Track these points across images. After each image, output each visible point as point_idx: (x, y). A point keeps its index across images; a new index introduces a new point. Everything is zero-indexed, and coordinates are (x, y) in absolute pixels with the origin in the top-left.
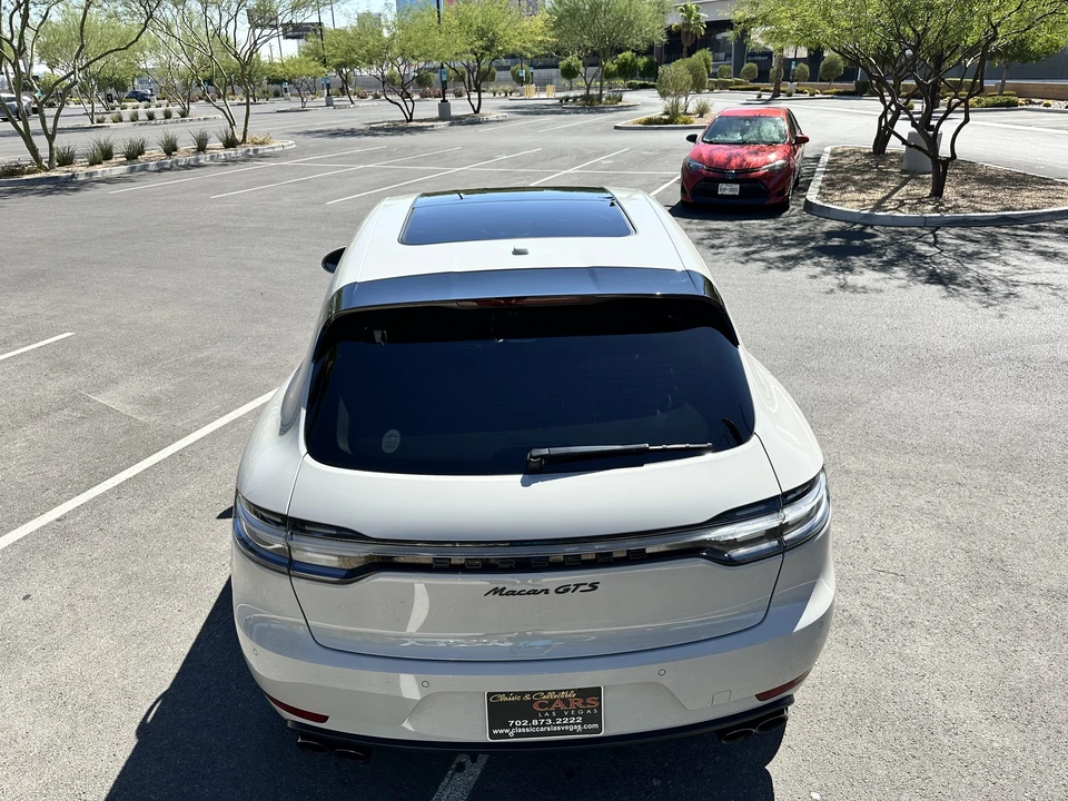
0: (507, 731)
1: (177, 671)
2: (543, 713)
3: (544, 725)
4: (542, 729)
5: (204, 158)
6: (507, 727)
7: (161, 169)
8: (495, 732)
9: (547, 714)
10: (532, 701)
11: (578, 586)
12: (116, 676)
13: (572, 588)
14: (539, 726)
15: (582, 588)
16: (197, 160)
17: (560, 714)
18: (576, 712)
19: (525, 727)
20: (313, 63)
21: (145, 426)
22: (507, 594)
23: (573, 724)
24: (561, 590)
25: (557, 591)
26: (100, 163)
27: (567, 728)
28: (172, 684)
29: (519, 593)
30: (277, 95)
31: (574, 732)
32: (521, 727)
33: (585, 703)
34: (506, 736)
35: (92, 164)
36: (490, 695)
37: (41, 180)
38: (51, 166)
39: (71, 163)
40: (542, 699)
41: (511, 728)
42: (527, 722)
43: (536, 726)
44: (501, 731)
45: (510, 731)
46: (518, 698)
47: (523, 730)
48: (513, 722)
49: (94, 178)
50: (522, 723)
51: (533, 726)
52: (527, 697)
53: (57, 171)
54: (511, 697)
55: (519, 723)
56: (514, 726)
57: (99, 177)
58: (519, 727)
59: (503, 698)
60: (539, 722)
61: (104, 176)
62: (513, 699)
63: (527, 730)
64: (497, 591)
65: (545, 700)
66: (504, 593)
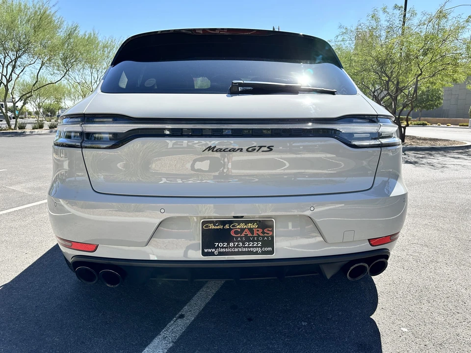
0: (213, 250)
2: (237, 238)
3: (238, 247)
4: (236, 250)
6: (214, 247)
8: (206, 250)
9: (239, 239)
10: (230, 229)
11: (261, 147)
13: (258, 148)
14: (234, 247)
15: (263, 149)
17: (248, 239)
18: (258, 239)
19: (225, 248)
21: (30, 195)
22: (216, 151)
23: (256, 247)
24: (250, 150)
25: (247, 150)
26: (37, 129)
27: (252, 249)
28: (12, 281)
29: (224, 151)
31: (256, 253)
32: (223, 248)
33: (263, 233)
34: (212, 254)
35: (33, 129)
36: (203, 223)
37: (10, 132)
38: (15, 129)
39: (25, 129)
40: (236, 228)
41: (216, 248)
42: (226, 244)
43: (232, 248)
44: (210, 250)
45: (216, 250)
46: (221, 227)
47: (224, 250)
48: (217, 244)
49: (33, 133)
50: (223, 245)
51: (230, 247)
52: (227, 227)
53: (18, 131)
54: (217, 226)
55: (221, 244)
56: (218, 247)
57: (36, 133)
58: (221, 248)
59: (212, 227)
60: (234, 244)
61: (38, 133)
62: (218, 227)
63: (227, 250)
64: (211, 149)
65: (238, 228)
66: (215, 150)
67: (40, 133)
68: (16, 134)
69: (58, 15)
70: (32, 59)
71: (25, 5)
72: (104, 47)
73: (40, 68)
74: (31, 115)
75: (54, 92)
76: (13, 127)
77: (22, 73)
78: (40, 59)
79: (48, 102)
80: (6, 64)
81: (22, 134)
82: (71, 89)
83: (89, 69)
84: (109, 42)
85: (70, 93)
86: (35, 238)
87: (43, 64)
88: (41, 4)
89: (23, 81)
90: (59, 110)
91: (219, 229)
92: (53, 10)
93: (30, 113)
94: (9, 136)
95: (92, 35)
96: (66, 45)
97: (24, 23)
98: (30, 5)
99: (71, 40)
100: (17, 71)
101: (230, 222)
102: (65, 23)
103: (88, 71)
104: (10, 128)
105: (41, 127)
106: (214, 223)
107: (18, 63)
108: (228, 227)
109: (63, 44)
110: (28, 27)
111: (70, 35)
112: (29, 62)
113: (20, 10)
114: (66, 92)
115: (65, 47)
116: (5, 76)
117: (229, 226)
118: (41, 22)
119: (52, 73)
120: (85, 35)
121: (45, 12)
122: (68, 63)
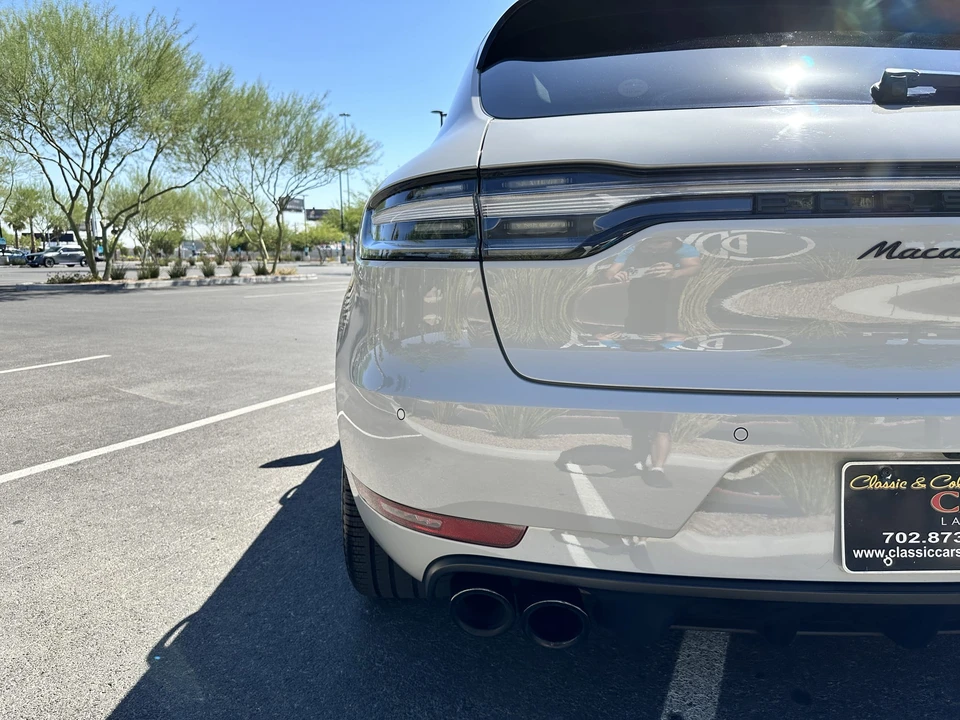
0: (880, 554)
1: (209, 595)
2: (949, 517)
3: (951, 544)
4: (947, 553)
5: (236, 280)
6: (881, 545)
7: (200, 284)
8: (858, 554)
9: (955, 521)
10: (929, 493)
12: (123, 596)
14: (940, 545)
16: (232, 281)
19: (915, 547)
20: (333, 229)
21: (176, 407)
22: (901, 256)
26: (147, 278)
28: (203, 608)
29: (925, 255)
30: (298, 259)
32: (907, 546)
34: (876, 564)
35: (140, 278)
36: (851, 473)
37: (96, 285)
38: (105, 278)
39: (123, 278)
40: (947, 489)
41: (887, 548)
42: (918, 535)
43: (935, 547)
44: (869, 554)
45: (887, 553)
46: (902, 485)
47: (911, 553)
48: (891, 534)
49: (142, 287)
50: (909, 538)
51: (930, 546)
52: (920, 484)
53: (110, 282)
54: (890, 482)
55: (901, 537)
56: (893, 544)
57: (146, 287)
58: (902, 546)
59: (874, 484)
60: (942, 538)
61: (151, 286)
62: (893, 486)
63: (919, 553)
64: (885, 249)
65: (954, 490)
66: (896, 253)
67: (154, 286)
68: (110, 289)
69: (193, 51)
70: (138, 139)
71: (131, 34)
72: (278, 115)
73: (156, 157)
74: (126, 254)
75: (175, 207)
76: (101, 275)
77: (119, 168)
78: (154, 139)
79: (161, 228)
80: (89, 151)
81: (121, 289)
82: (206, 202)
83: (248, 159)
84: (290, 103)
85: (204, 208)
86: (220, 502)
87: (160, 150)
88: (161, 29)
89: (117, 186)
90: (180, 243)
91: (895, 491)
92: (183, 42)
93: (124, 251)
94: (96, 293)
95: (257, 90)
96: (207, 111)
97: (127, 67)
98: (140, 32)
99: (217, 101)
100: (111, 164)
101: (929, 472)
102: (205, 67)
103: (244, 164)
104: (96, 277)
105: (154, 275)
106: (881, 474)
107: (112, 149)
108: (924, 486)
109: (200, 110)
110: (136, 78)
111: (214, 91)
112: (132, 147)
113: (121, 43)
114: (198, 208)
115: (205, 116)
116: (89, 174)
117: (927, 482)
118: (161, 66)
119: (175, 168)
120: (243, 91)
121: (169, 45)
122: (208, 148)
